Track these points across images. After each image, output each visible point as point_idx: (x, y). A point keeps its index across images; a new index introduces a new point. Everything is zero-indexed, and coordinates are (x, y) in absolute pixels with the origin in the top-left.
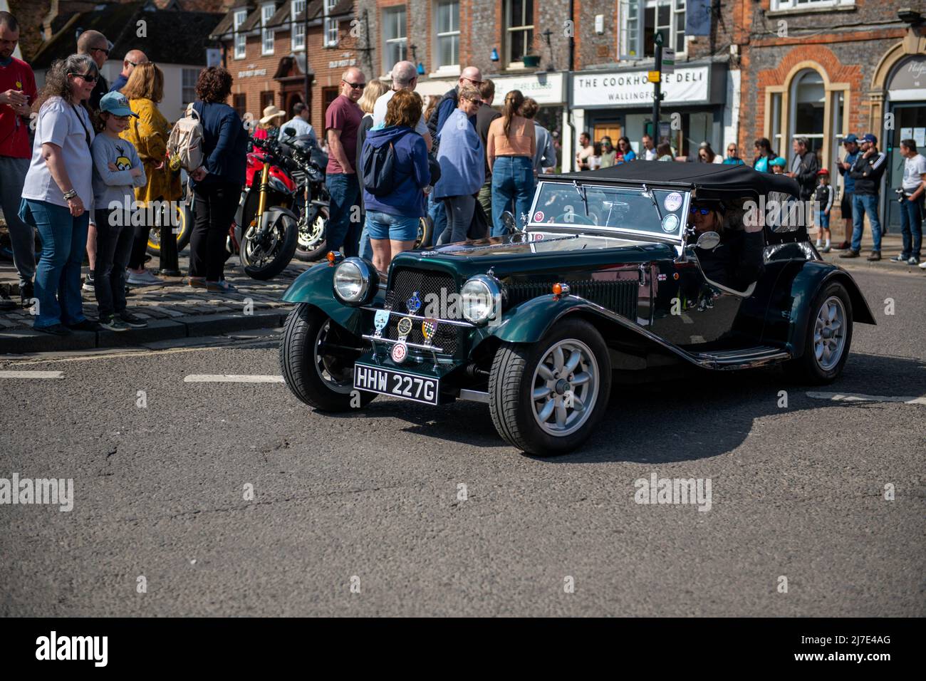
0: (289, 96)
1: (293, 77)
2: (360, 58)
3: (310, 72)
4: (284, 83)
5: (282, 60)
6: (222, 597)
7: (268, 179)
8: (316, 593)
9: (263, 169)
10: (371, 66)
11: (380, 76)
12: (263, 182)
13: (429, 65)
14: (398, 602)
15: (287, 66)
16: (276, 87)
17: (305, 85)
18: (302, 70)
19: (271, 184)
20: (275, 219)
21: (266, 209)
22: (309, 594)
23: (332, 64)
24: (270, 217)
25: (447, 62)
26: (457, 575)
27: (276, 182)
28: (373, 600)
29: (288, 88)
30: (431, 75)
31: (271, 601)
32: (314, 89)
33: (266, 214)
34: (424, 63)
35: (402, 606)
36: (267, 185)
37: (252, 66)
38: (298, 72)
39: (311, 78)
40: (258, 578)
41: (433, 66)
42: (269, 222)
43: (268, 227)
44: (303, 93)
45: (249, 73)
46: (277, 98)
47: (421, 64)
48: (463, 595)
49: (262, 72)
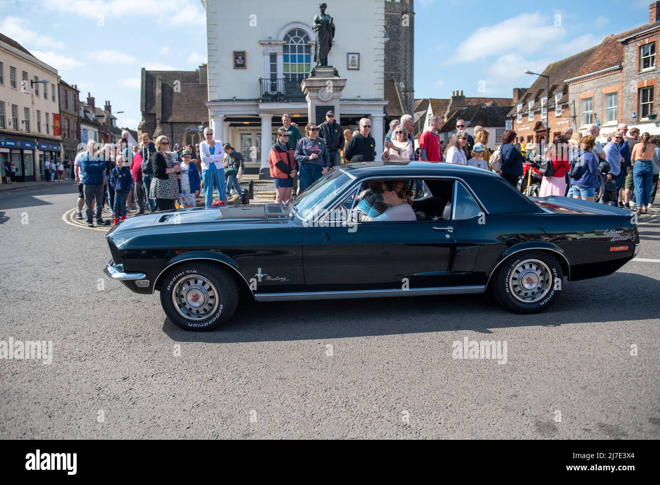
0: (540, 137)
1: (541, 129)
2: (571, 120)
3: (549, 127)
4: (537, 132)
5: (537, 123)
6: (515, 337)
7: (532, 173)
8: (553, 340)
9: (529, 169)
10: (576, 123)
11: (580, 127)
12: (530, 174)
13: (602, 121)
14: (588, 347)
15: (539, 125)
16: (534, 134)
17: (546, 132)
18: (545, 126)
19: (533, 175)
20: (534, 189)
21: (531, 185)
22: (550, 340)
23: (558, 123)
24: (532, 188)
25: (611, 119)
26: (614, 339)
27: (535, 174)
28: (577, 345)
29: (539, 134)
30: (603, 126)
31: (534, 341)
32: (550, 134)
33: (531, 187)
34: (600, 120)
35: (590, 349)
36: (531, 176)
37: (524, 126)
38: (543, 127)
39: (549, 129)
40: (529, 331)
41: (605, 121)
42: (532, 190)
43: (531, 192)
44: (546, 136)
45: (523, 129)
46: (535, 138)
47: (599, 121)
48: (617, 347)
49: (528, 128)
